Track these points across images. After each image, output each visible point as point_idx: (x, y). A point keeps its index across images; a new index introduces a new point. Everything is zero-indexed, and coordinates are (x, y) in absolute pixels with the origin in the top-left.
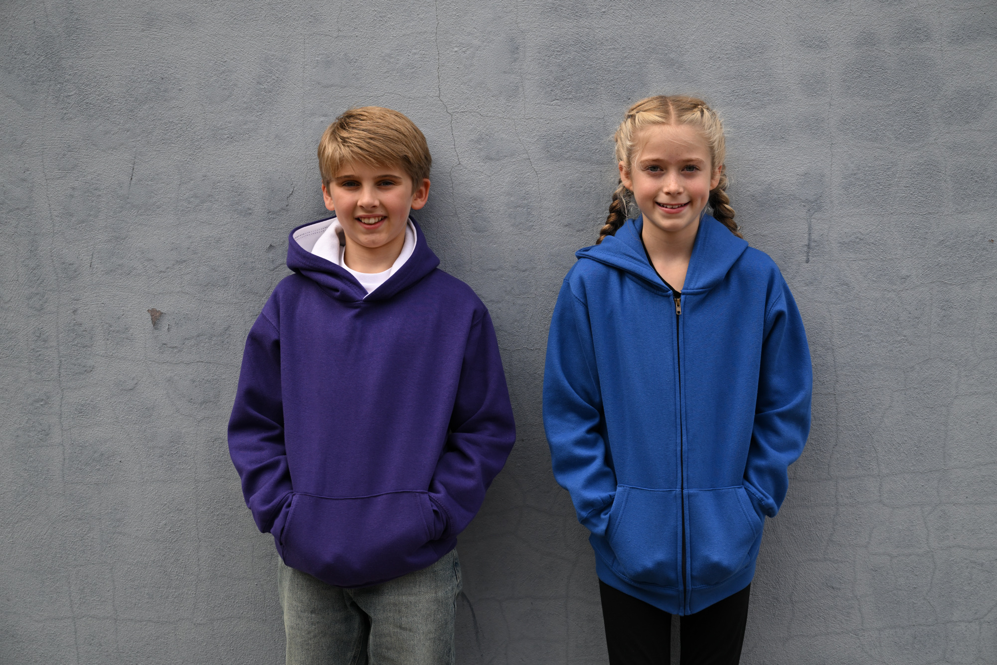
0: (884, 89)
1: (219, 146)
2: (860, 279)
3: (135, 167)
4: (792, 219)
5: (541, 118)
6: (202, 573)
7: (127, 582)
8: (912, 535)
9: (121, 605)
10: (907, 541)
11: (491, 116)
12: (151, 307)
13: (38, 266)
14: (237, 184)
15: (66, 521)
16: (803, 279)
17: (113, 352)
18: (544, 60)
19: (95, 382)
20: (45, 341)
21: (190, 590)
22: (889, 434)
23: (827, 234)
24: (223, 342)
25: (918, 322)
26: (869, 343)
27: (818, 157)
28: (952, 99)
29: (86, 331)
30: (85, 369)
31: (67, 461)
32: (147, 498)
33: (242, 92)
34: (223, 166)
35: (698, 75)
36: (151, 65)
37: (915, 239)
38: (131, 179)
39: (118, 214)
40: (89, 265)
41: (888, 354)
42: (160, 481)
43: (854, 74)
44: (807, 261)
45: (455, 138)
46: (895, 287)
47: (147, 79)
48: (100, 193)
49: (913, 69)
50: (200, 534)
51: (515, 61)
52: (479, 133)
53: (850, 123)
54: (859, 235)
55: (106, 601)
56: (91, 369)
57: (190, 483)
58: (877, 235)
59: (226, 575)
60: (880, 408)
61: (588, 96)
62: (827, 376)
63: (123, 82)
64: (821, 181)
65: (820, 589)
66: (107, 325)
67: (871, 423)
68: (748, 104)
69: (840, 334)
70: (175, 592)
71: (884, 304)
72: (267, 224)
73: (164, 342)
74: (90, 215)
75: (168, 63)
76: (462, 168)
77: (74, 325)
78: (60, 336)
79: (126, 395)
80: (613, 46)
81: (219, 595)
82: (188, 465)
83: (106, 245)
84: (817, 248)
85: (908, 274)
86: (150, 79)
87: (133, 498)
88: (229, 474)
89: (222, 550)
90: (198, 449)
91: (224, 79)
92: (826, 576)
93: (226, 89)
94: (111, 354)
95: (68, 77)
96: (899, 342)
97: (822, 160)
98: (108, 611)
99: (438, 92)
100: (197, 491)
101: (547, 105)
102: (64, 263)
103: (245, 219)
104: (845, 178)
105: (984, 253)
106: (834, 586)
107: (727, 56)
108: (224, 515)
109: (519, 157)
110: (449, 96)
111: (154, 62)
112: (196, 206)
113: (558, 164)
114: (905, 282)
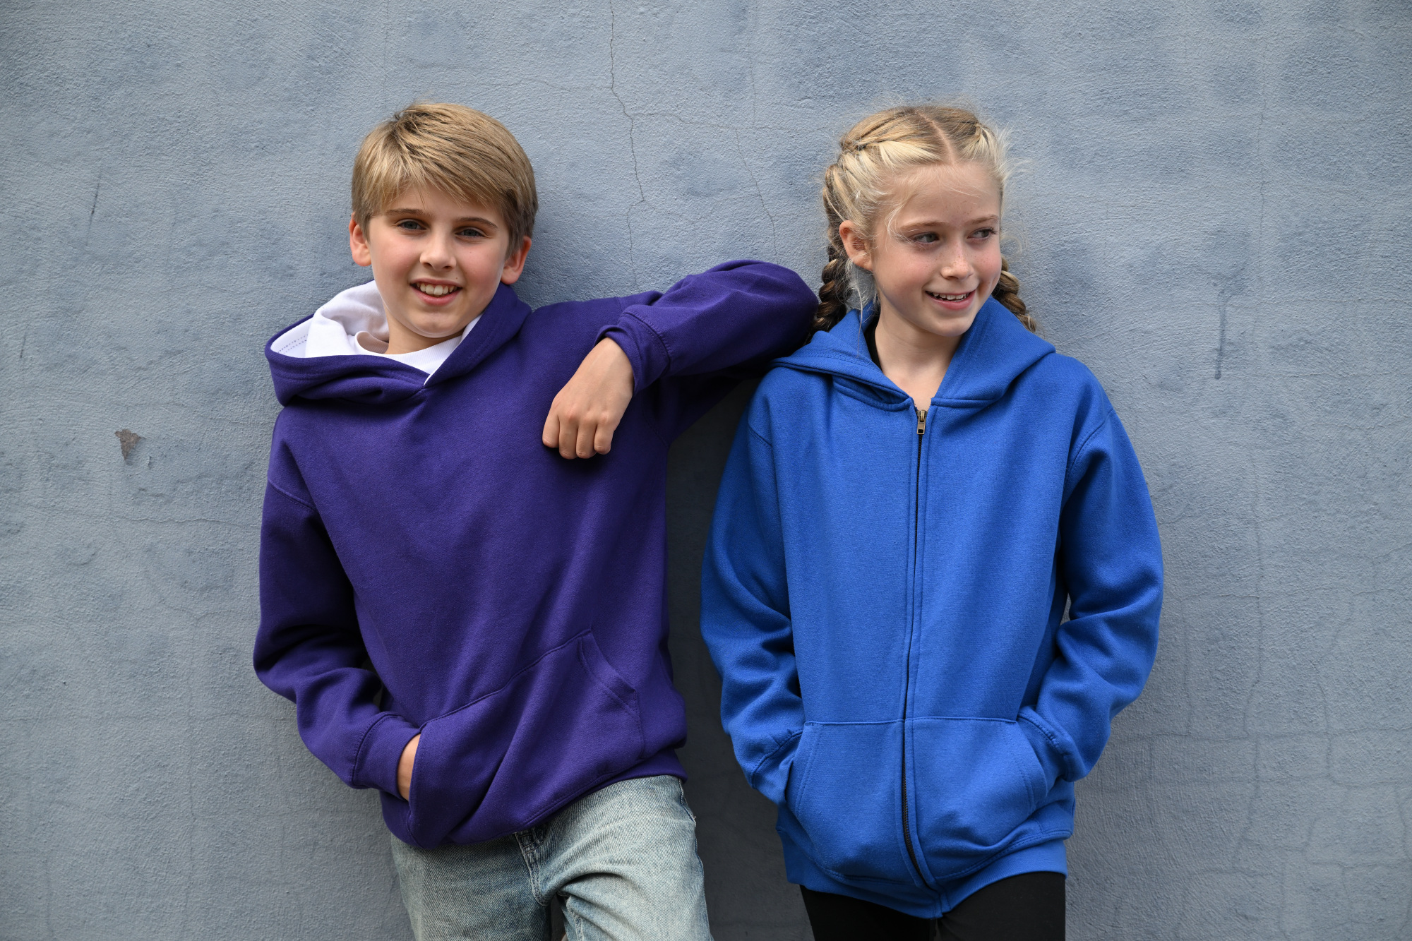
0: (1353, 95)
1: (242, 161)
2: (1305, 409)
3: (100, 192)
4: (1193, 306)
5: (781, 128)
6: (198, 871)
7: (71, 884)
8: (1379, 832)
9: (62, 922)
10: (1370, 843)
11: (697, 123)
12: (121, 427)
14: (270, 226)
16: (1210, 406)
17: (56, 500)
18: (788, 31)
19: (25, 550)
21: (176, 899)
22: (1346, 665)
23: (1251, 332)
24: (241, 488)
25: (1398, 481)
26: (1316, 514)
27: (1239, 203)
29: (11, 464)
30: (8, 528)
32: (107, 745)
33: (282, 72)
34: (248, 194)
35: (1044, 64)
36: (130, 23)
37: (1396, 344)
38: (93, 212)
39: (70, 271)
40: (19, 354)
41: (1347, 533)
42: (130, 717)
43: (1303, 67)
44: (1218, 377)
45: (638, 158)
46: (1361, 422)
47: (122, 46)
48: (40, 235)
49: (1401, 62)
50: (196, 807)
51: (740, 31)
52: (677, 150)
53: (1294, 149)
54: (1304, 335)
55: (35, 916)
56: (18, 528)
57: (181, 722)
58: (1334, 335)
59: (238, 876)
60: (1332, 622)
61: (861, 93)
62: (1245, 567)
63: (82, 50)
64: (1243, 244)
65: (1226, 919)
66: (47, 456)
67: (1317, 647)
68: (1126, 112)
69: (1269, 499)
70: (151, 902)
71: (1343, 450)
72: (319, 292)
73: (142, 486)
74: (22, 271)
75: (159, 21)
76: (647, 207)
79: (76, 574)
80: (903, 11)
81: (224, 910)
82: (177, 692)
83: (47, 321)
84: (1235, 355)
85: (1385, 402)
86: (127, 46)
87: (84, 744)
88: (246, 708)
89: (232, 834)
90: (195, 666)
91: (253, 50)
92: (1236, 897)
93: (255, 66)
94: (53, 504)
96: (1367, 513)
97: (1246, 209)
98: (39, 931)
99: (610, 81)
100: (191, 736)
101: (791, 106)
103: (282, 283)
104: (1283, 240)
106: (1248, 914)
107: (1094, 33)
108: (236, 776)
109: (742, 192)
110: (629, 87)
111: (135, 17)
112: (201, 260)
113: (808, 205)
114: (1378, 414)
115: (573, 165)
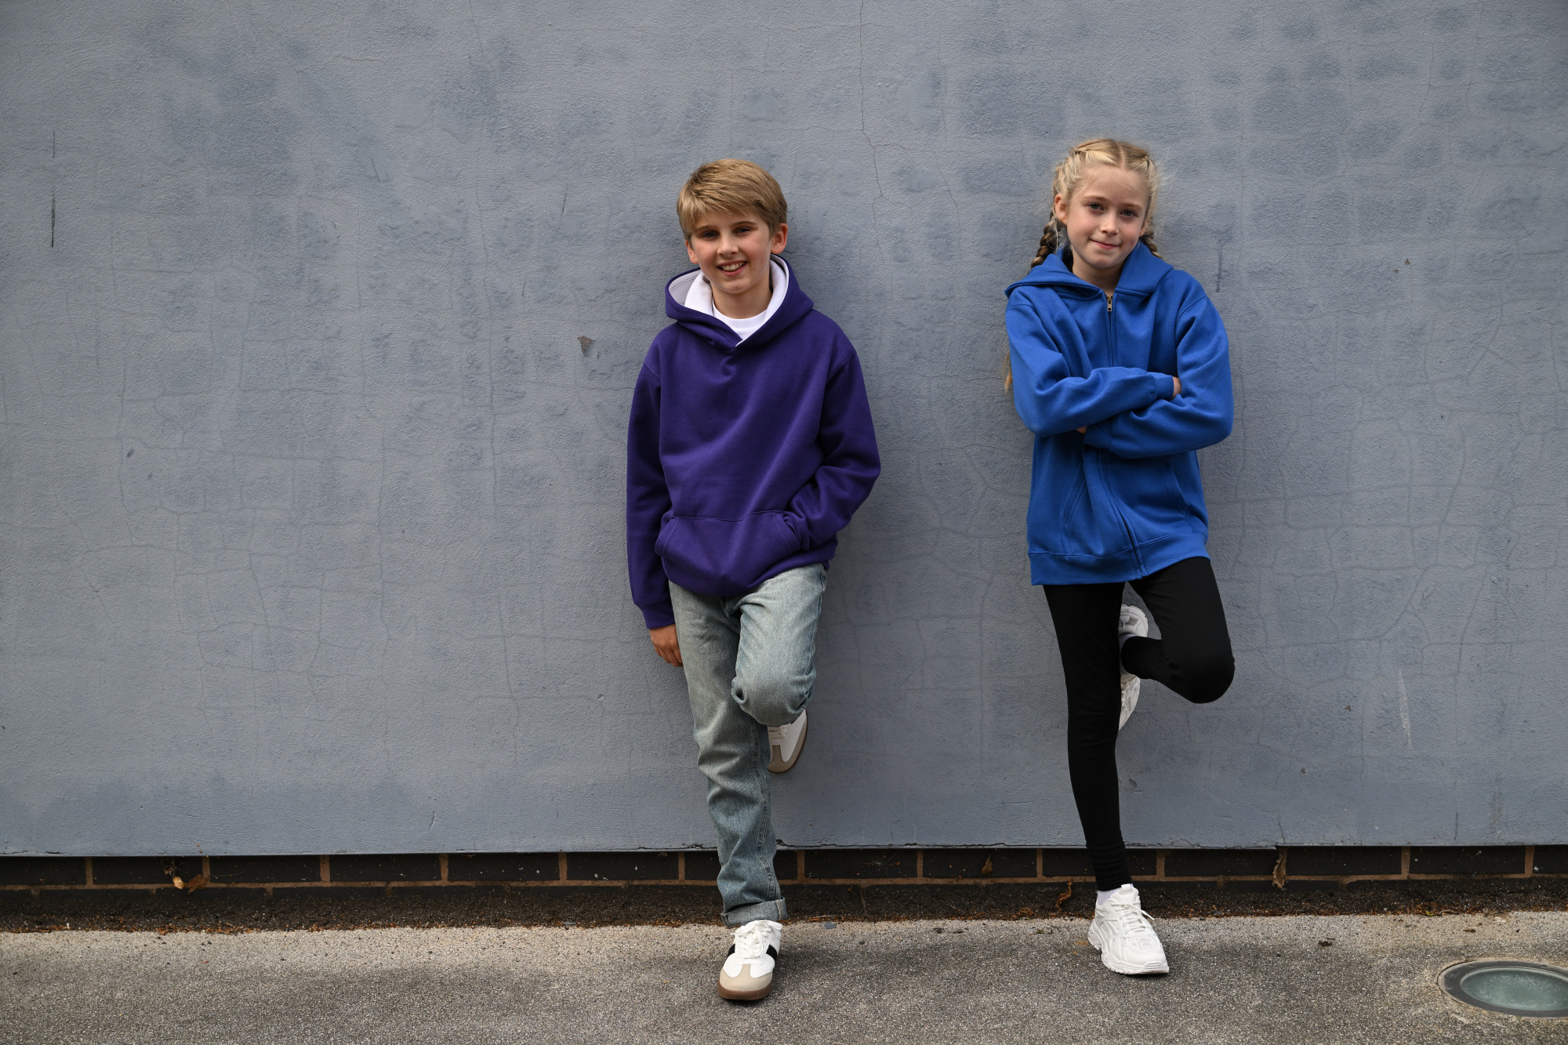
0: (1294, 124)
2: (1269, 308)
3: (567, 198)
4: (1203, 249)
5: (961, 151)
7: (555, 601)
8: (1316, 556)
9: (550, 624)
10: (1310, 562)
11: (912, 149)
12: (581, 334)
13: (472, 295)
15: (498, 542)
17: (544, 378)
18: (965, 95)
19: (526, 408)
20: (478, 368)
22: (1295, 458)
23: (1237, 264)
25: (1324, 350)
26: (1276, 370)
27: (1229, 189)
28: (1359, 133)
29: (517, 358)
30: (516, 395)
31: (498, 484)
32: (575, 520)
33: (671, 125)
36: (583, 99)
37: (1322, 269)
38: (563, 210)
39: (550, 244)
40: (521, 293)
41: (1295, 381)
42: (588, 504)
43: (1265, 108)
44: (1218, 291)
45: (878, 171)
46: (1302, 316)
47: (579, 113)
48: (532, 224)
49: (1323, 104)
51: (937, 95)
52: (901, 165)
53: (1261, 156)
54: (1268, 265)
55: (535, 621)
56: (522, 395)
58: (1286, 265)
60: (1286, 433)
61: (1007, 130)
63: (555, 116)
64: (1232, 212)
66: (538, 352)
67: (1278, 447)
68: (1162, 137)
71: (1292, 332)
73: (593, 368)
74: (522, 245)
75: (599, 97)
76: (884, 199)
77: (507, 352)
78: (493, 363)
79: (556, 420)
80: (1031, 81)
83: (537, 274)
84: (1228, 278)
85: (1315, 303)
86: (581, 113)
87: (562, 520)
91: (654, 113)
92: (1232, 595)
93: (656, 122)
94: (542, 380)
95: (502, 111)
96: (1306, 369)
97: (1233, 192)
98: (537, 629)
99: (861, 126)
101: (967, 138)
102: (497, 292)
104: (1255, 210)
105: (1389, 282)
107: (1143, 91)
109: (939, 189)
110: (872, 129)
111: (586, 96)
112: (626, 236)
113: (977, 196)
114: (1312, 311)
115: (841, 176)
